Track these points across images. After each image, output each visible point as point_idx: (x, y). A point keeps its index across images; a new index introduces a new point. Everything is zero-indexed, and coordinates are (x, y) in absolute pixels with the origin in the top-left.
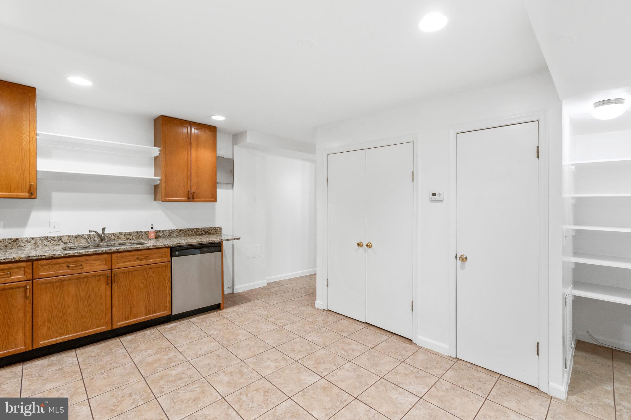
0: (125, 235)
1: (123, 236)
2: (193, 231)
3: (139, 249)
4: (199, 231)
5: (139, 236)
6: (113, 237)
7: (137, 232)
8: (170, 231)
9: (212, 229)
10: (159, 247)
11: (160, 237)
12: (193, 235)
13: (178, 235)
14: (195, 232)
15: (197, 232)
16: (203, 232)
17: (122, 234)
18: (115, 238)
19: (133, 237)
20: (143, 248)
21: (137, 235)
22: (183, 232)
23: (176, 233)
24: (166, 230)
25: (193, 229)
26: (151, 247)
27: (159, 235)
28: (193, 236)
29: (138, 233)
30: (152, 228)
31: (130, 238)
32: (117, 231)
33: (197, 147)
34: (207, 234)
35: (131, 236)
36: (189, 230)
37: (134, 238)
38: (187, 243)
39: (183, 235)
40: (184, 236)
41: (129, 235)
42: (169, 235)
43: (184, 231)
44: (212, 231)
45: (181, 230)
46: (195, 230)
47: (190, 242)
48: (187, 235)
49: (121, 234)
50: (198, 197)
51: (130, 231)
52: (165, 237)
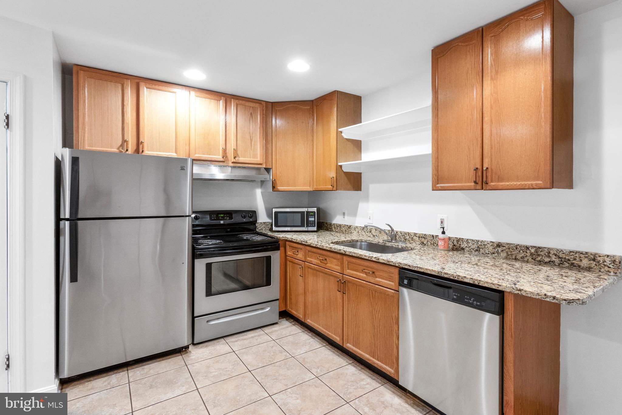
0: (419, 237)
1: (417, 238)
2: (528, 252)
3: (362, 257)
4: (542, 253)
5: (435, 242)
6: (408, 237)
7: (433, 236)
8: (479, 243)
9: (582, 256)
10: (382, 262)
11: (463, 249)
12: (526, 259)
13: (494, 253)
14: (532, 254)
15: (539, 255)
16: (553, 259)
17: (417, 235)
18: (410, 240)
19: (428, 241)
20: (365, 258)
21: (432, 240)
22: (504, 248)
23: (491, 248)
24: (473, 240)
25: (527, 248)
26: (374, 259)
27: (462, 246)
28: (527, 262)
29: (434, 238)
30: (443, 233)
31: (425, 242)
32: (412, 230)
33: (497, 72)
34: (567, 265)
35: (426, 240)
36: (518, 247)
37: (429, 243)
38: (420, 268)
39: (504, 255)
40: (506, 258)
41: (424, 238)
42: (478, 250)
43: (507, 247)
44: (583, 261)
45: (499, 245)
46: (533, 251)
47: (426, 269)
48: (514, 257)
49: (415, 234)
50: (500, 179)
51: (424, 233)
52: (470, 252)
